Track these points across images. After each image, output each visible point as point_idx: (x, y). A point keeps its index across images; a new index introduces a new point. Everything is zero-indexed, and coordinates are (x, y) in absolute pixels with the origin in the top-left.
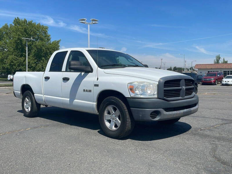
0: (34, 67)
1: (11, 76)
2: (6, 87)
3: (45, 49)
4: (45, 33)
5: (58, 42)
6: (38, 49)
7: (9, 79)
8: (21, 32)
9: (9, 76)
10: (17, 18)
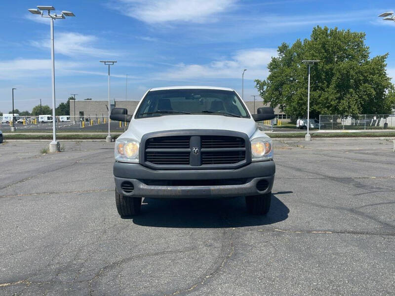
0: (336, 106)
1: (301, 121)
2: (277, 139)
3: (356, 73)
4: (359, 44)
5: (383, 58)
6: (342, 75)
7: (298, 126)
8: (317, 49)
9: (298, 121)
10: (317, 28)
